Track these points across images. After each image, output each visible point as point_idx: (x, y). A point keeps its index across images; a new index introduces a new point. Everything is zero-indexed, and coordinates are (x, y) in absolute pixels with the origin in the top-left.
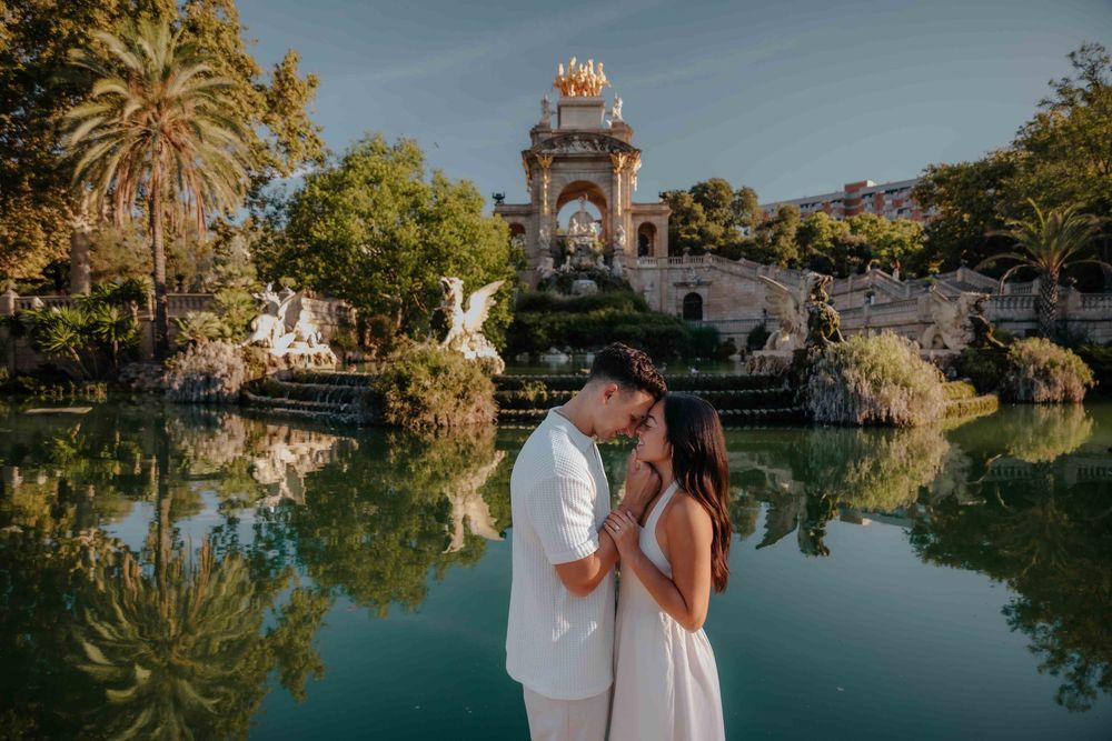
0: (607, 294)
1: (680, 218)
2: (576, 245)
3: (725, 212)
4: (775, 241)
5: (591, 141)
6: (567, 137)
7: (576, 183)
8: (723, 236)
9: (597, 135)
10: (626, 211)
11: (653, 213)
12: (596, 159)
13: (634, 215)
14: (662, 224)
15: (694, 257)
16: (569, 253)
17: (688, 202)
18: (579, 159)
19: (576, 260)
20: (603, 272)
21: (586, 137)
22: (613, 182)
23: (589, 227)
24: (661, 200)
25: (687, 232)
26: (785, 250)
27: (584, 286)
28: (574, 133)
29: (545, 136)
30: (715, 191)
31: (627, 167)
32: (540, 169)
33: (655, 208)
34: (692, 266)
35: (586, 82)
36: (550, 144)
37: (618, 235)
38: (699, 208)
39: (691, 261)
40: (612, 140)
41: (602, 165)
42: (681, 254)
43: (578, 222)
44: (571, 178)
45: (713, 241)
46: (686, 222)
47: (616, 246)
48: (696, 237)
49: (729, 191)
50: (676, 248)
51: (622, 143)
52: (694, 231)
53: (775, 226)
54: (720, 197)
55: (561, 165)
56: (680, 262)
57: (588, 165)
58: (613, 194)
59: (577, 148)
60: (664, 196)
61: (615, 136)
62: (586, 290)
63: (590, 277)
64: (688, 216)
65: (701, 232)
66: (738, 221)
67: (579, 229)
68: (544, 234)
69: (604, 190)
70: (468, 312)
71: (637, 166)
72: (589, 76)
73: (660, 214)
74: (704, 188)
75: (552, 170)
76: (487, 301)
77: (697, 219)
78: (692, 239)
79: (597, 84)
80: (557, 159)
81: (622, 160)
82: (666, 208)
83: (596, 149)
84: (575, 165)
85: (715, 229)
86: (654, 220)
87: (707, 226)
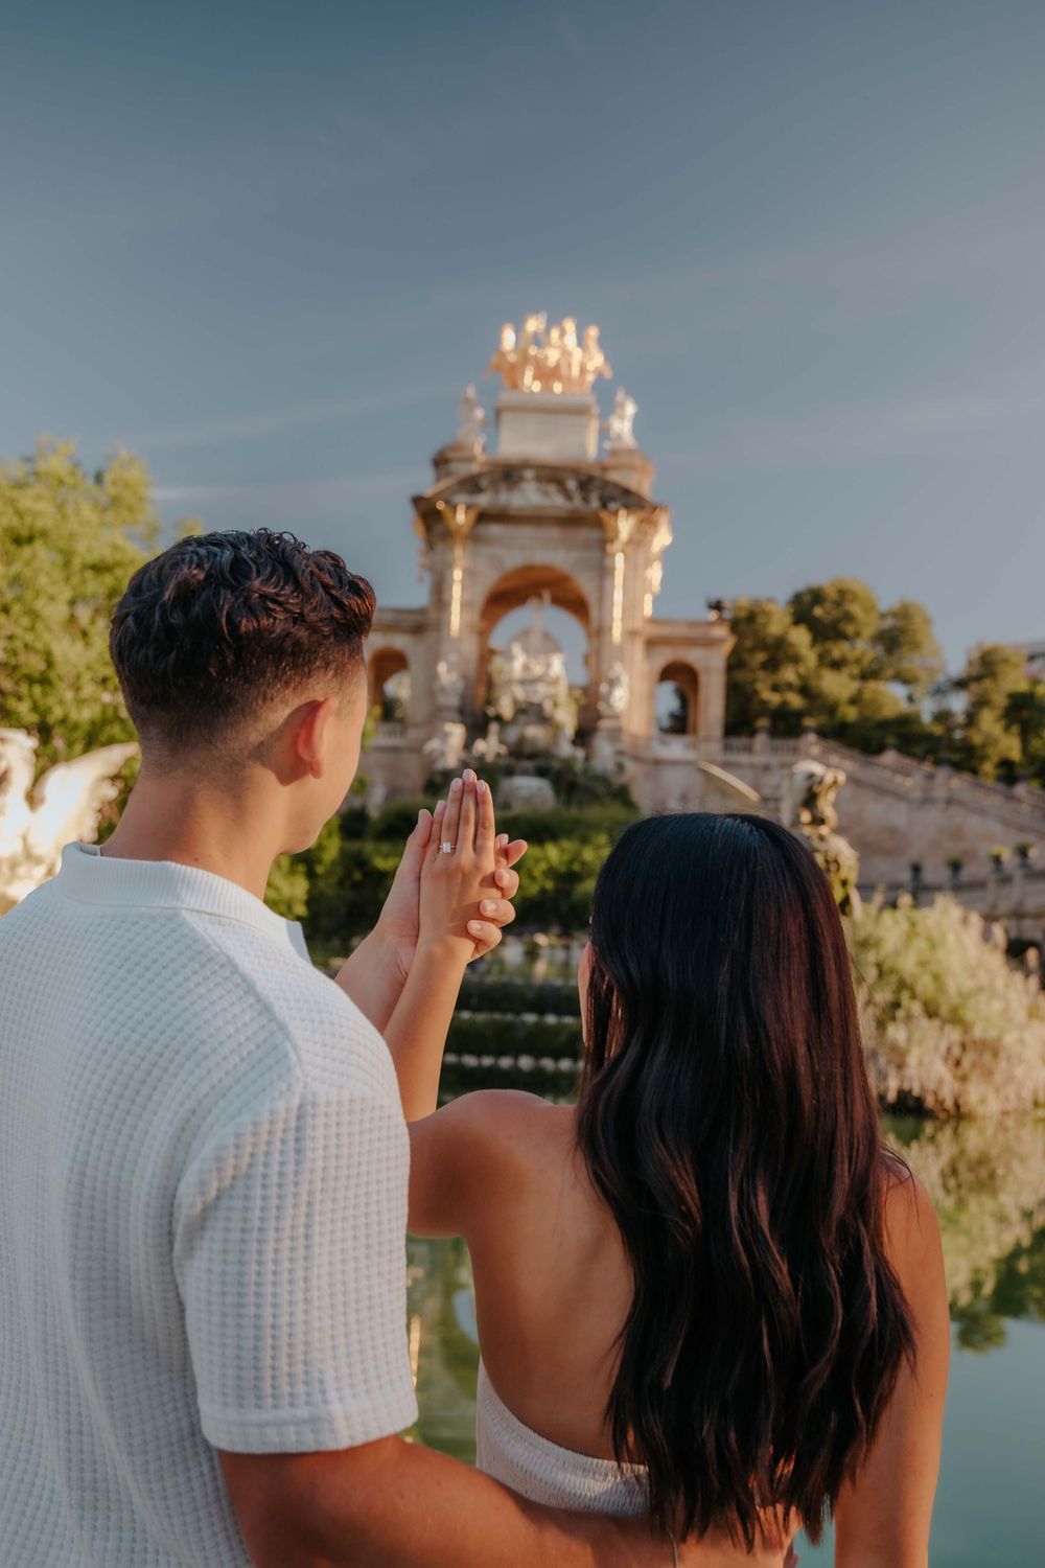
0: (574, 812)
1: (761, 657)
2: (516, 702)
3: (862, 649)
4: (971, 719)
5: (560, 483)
6: (509, 474)
7: (528, 569)
8: (855, 701)
9: (575, 471)
10: (631, 634)
11: (691, 642)
12: (571, 521)
13: (651, 644)
14: (712, 667)
15: (779, 742)
16: (498, 718)
17: (778, 622)
18: (535, 519)
19: (512, 734)
20: (568, 764)
21: (552, 475)
22: (604, 571)
23: (548, 665)
24: (713, 615)
25: (775, 688)
26: (990, 741)
27: (524, 793)
28: (525, 465)
29: (463, 470)
30: (838, 604)
31: (638, 541)
32: (448, 536)
33: (696, 633)
34: (774, 760)
35: (558, 366)
36: (472, 485)
37: (613, 683)
38: (800, 637)
39: (775, 750)
40: (606, 484)
41: (585, 534)
42: (753, 733)
43: (526, 650)
44: (514, 559)
45: (832, 709)
46: (772, 665)
47: (602, 707)
48: (795, 701)
49: (870, 608)
50: (740, 722)
51: (627, 492)
52: (790, 687)
53: (974, 687)
54: (849, 617)
55: (495, 530)
56: (749, 749)
57: (554, 532)
58: (604, 595)
59: (529, 496)
60: (717, 606)
61: (615, 476)
62: (527, 800)
63: (541, 772)
64: (778, 653)
65: (805, 690)
66: (890, 672)
67: (526, 668)
68: (447, 674)
69: (585, 585)
70: (43, 810)
71: (662, 538)
72: (566, 353)
73: (709, 643)
74: (817, 596)
75: (474, 538)
76: (94, 789)
77: (796, 659)
78: (784, 704)
79: (583, 370)
80: (484, 517)
81: (625, 525)
82: (721, 632)
83: (568, 496)
84: (526, 532)
85: (837, 686)
86: (693, 656)
87: (819, 677)
